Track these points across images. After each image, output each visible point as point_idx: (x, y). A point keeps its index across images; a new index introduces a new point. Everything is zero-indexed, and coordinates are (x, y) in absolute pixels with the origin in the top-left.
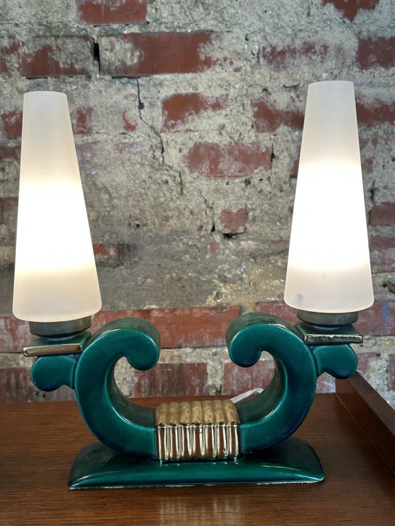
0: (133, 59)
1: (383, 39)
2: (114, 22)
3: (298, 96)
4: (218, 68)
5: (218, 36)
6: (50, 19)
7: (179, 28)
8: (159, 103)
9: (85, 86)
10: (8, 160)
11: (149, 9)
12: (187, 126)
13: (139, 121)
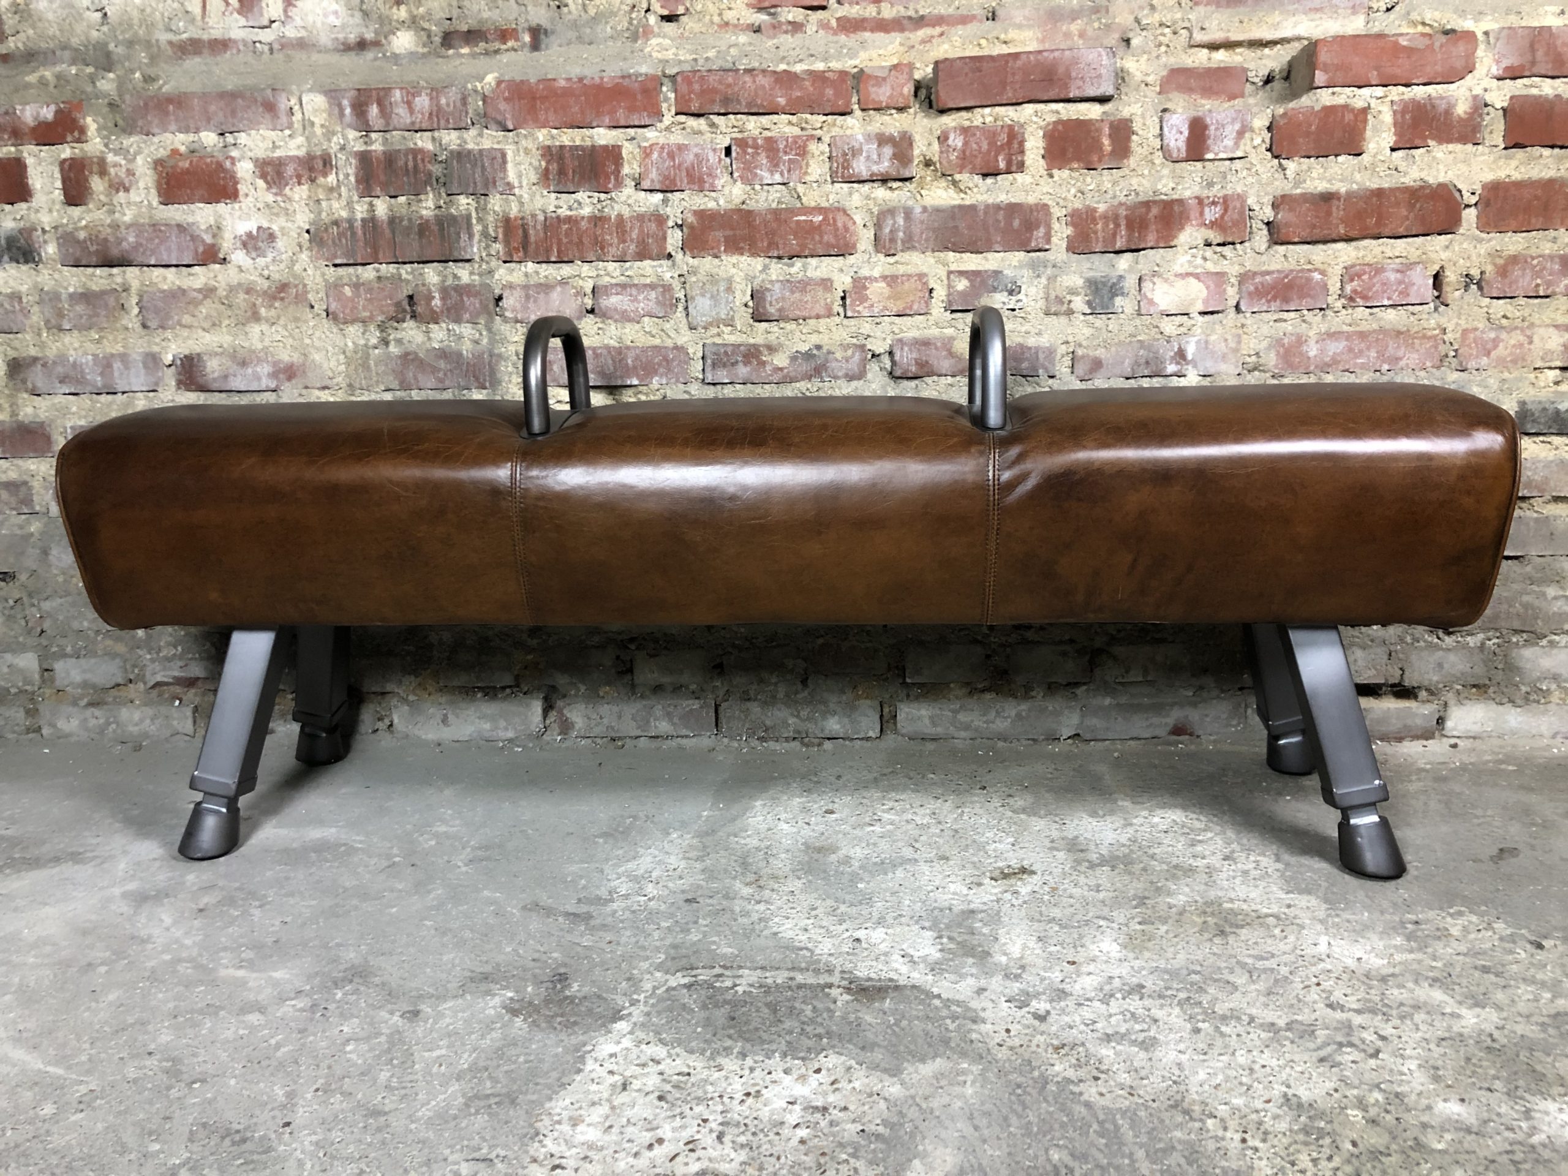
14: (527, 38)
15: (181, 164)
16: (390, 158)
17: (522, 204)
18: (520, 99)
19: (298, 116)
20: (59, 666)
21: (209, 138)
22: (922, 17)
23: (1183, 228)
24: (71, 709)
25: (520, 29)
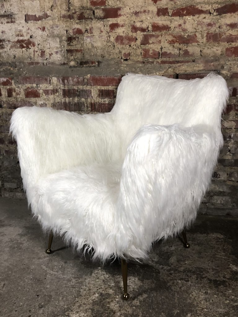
0: (102, 15)
1: (163, 8)
2: (99, 5)
3: (142, 23)
4: (122, 17)
5: (123, 9)
6: (84, 5)
7: (114, 7)
8: (109, 26)
9: (91, 22)
10: (74, 40)
11: (106, 2)
12: (115, 31)
13: (104, 30)
14: (97, 64)
15: (29, 90)
16: (69, 91)
17: (94, 101)
18: (94, 80)
19: (51, 81)
20: (5, 184)
21: (35, 85)
22: (179, 61)
23: (231, 111)
24: (8, 192)
25: (95, 61)
